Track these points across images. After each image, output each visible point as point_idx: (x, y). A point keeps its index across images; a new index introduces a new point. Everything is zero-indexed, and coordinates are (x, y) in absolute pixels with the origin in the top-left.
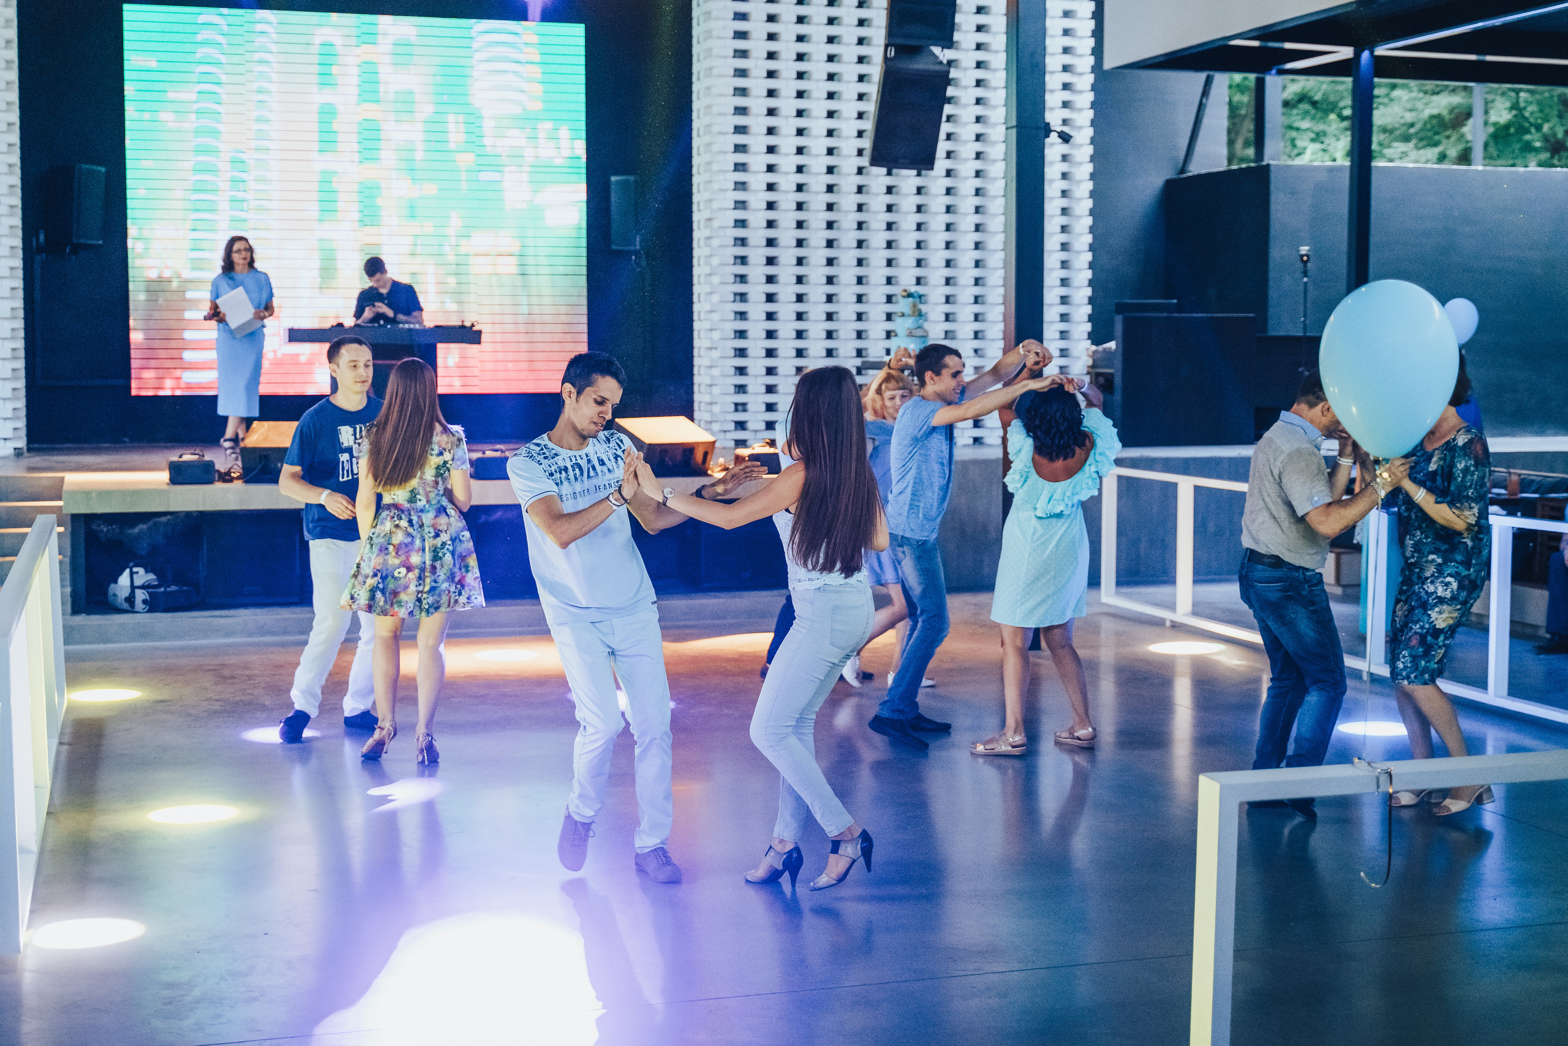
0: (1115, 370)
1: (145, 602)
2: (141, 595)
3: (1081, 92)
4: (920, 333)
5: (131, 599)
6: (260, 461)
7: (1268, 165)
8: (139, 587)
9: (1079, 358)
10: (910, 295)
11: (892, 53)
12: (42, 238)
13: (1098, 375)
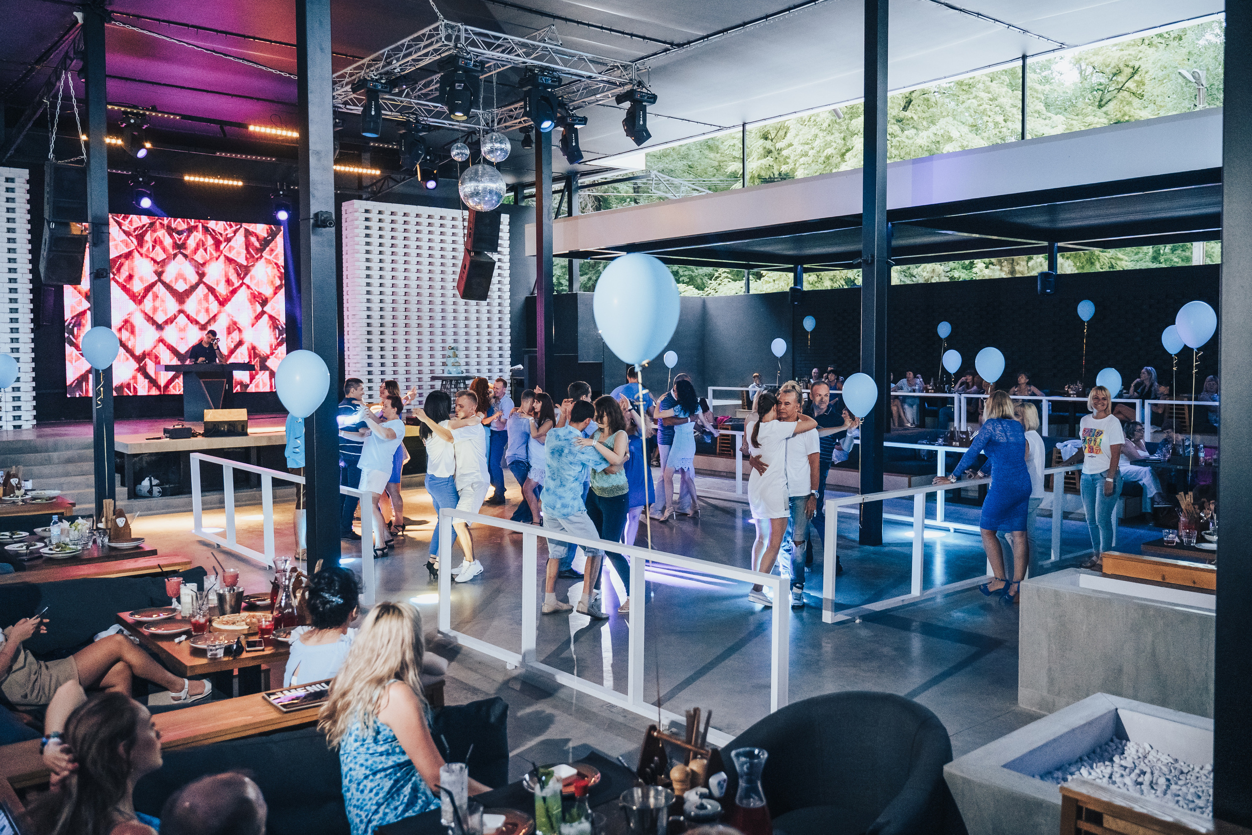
1: (159, 492)
2: (156, 490)
4: (456, 364)
5: (150, 492)
6: (214, 427)
7: (577, 294)
8: (153, 486)
10: (452, 349)
11: (472, 254)
13: (514, 379)
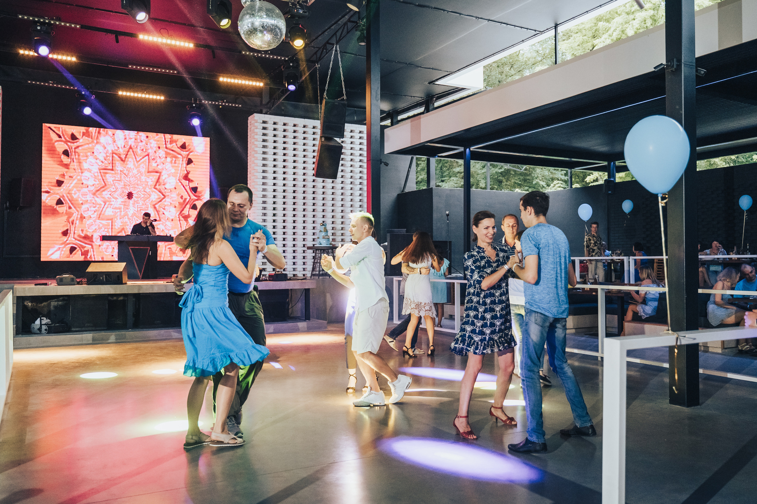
1: (46, 330)
2: (44, 327)
4: (327, 237)
5: (40, 329)
6: (94, 276)
7: (432, 188)
8: (43, 325)
11: (323, 139)
12: (8, 204)
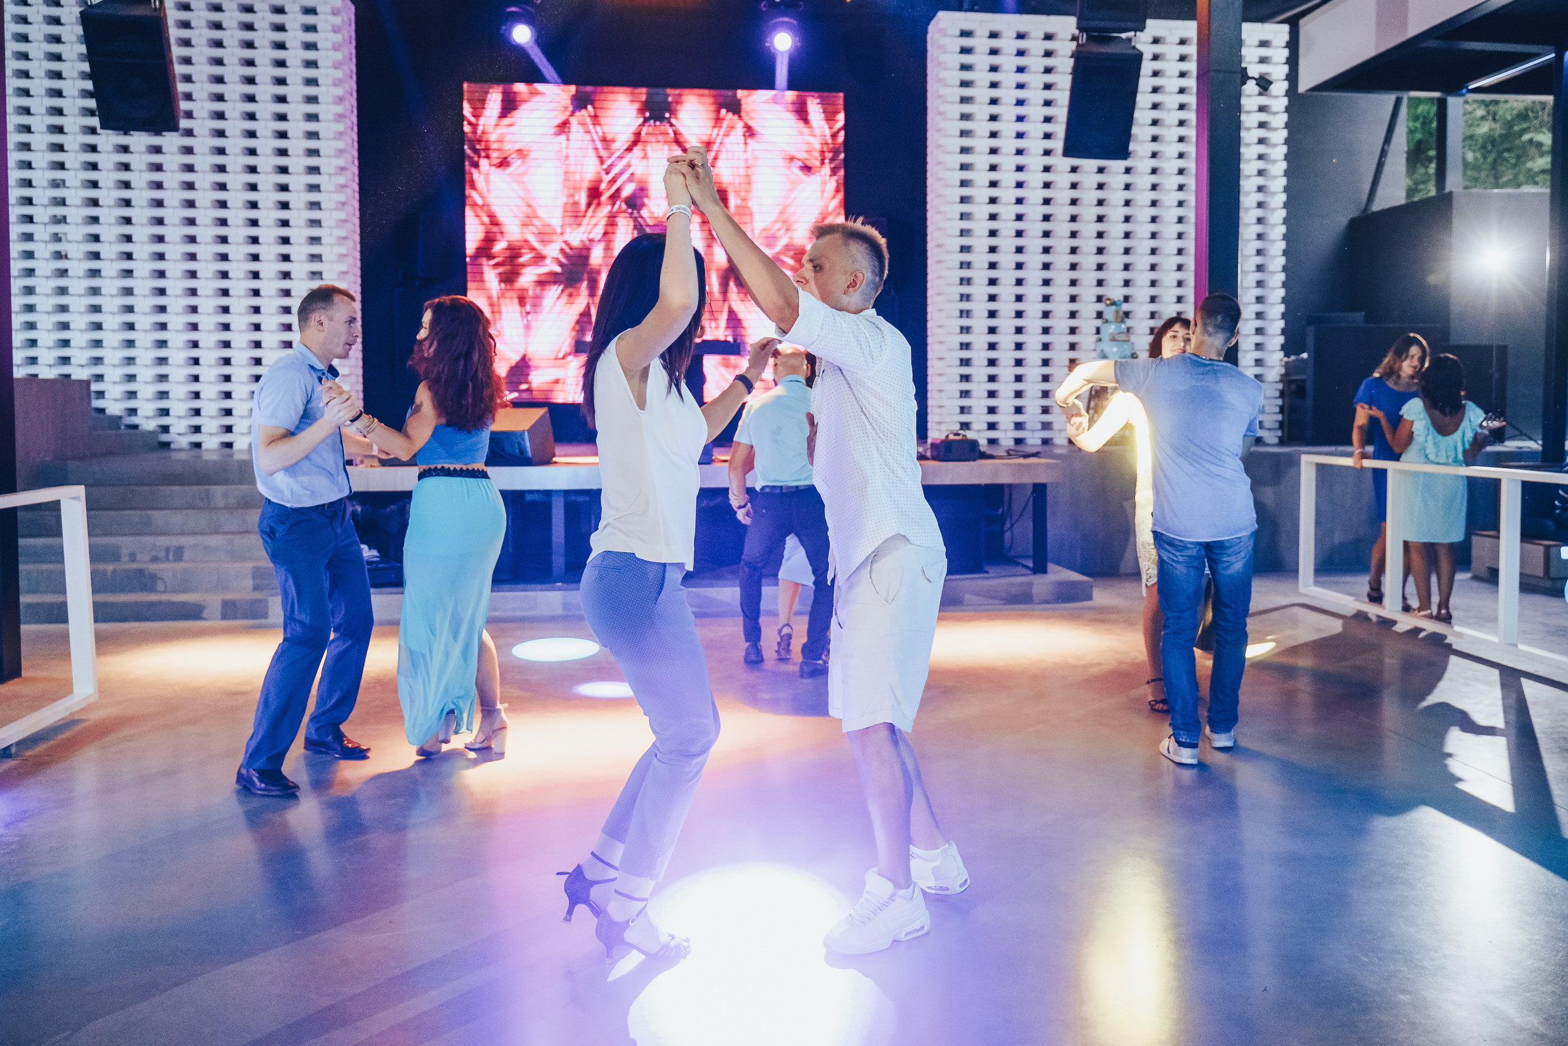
0: (1308, 376)
3: (1276, 129)
4: (1122, 337)
7: (1451, 193)
9: (1272, 367)
11: (1080, 38)
13: (1291, 382)
